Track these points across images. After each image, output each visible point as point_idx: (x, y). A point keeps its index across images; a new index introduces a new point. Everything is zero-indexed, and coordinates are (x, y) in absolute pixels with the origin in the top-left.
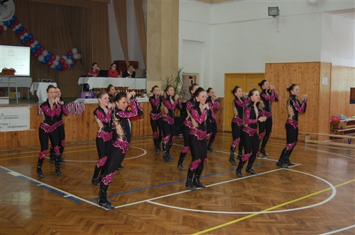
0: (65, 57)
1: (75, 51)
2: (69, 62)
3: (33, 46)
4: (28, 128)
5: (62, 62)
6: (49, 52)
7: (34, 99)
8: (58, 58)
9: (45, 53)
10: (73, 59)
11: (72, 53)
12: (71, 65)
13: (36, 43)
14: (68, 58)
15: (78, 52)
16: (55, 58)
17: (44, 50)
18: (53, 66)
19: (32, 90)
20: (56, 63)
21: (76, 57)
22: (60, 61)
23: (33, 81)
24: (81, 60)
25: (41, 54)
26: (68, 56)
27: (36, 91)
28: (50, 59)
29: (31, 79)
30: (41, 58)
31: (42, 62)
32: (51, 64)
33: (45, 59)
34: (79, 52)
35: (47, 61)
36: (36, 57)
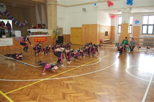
0: (23, 23)
1: (26, 21)
2: (24, 24)
3: (13, 20)
4: (12, 45)
5: (22, 25)
7: (14, 36)
8: (21, 23)
9: (17, 22)
10: (25, 24)
13: (14, 19)
18: (19, 26)
19: (13, 33)
20: (20, 25)
21: (26, 23)
22: (21, 24)
23: (13, 30)
24: (28, 24)
25: (15, 22)
26: (24, 23)
28: (18, 23)
30: (15, 23)
34: (27, 21)
35: (17, 24)
36: (14, 23)
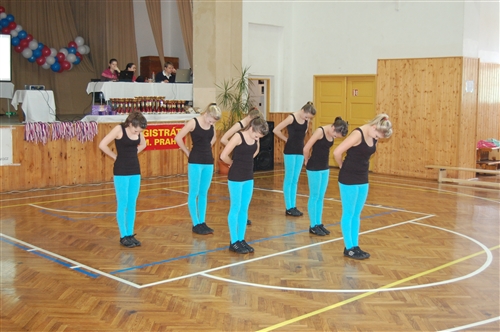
0: (64, 52)
1: (79, 41)
2: (72, 58)
3: (14, 33)
4: (9, 162)
5: (60, 60)
6: (39, 44)
7: (18, 116)
8: (54, 52)
9: (34, 45)
10: (77, 54)
11: (75, 44)
12: (75, 64)
13: (19, 28)
14: (70, 52)
15: (85, 44)
16: (49, 53)
17: (31, 39)
18: (46, 66)
19: (14, 103)
20: (51, 60)
21: (82, 50)
22: (56, 58)
23: (16, 89)
24: (89, 55)
25: (27, 46)
26: (68, 49)
27: (20, 104)
28: (42, 53)
29: (12, 85)
30: (27, 53)
31: (29, 59)
32: (43, 63)
33: (33, 55)
34: (87, 43)
35: (37, 58)
36: (20, 52)
